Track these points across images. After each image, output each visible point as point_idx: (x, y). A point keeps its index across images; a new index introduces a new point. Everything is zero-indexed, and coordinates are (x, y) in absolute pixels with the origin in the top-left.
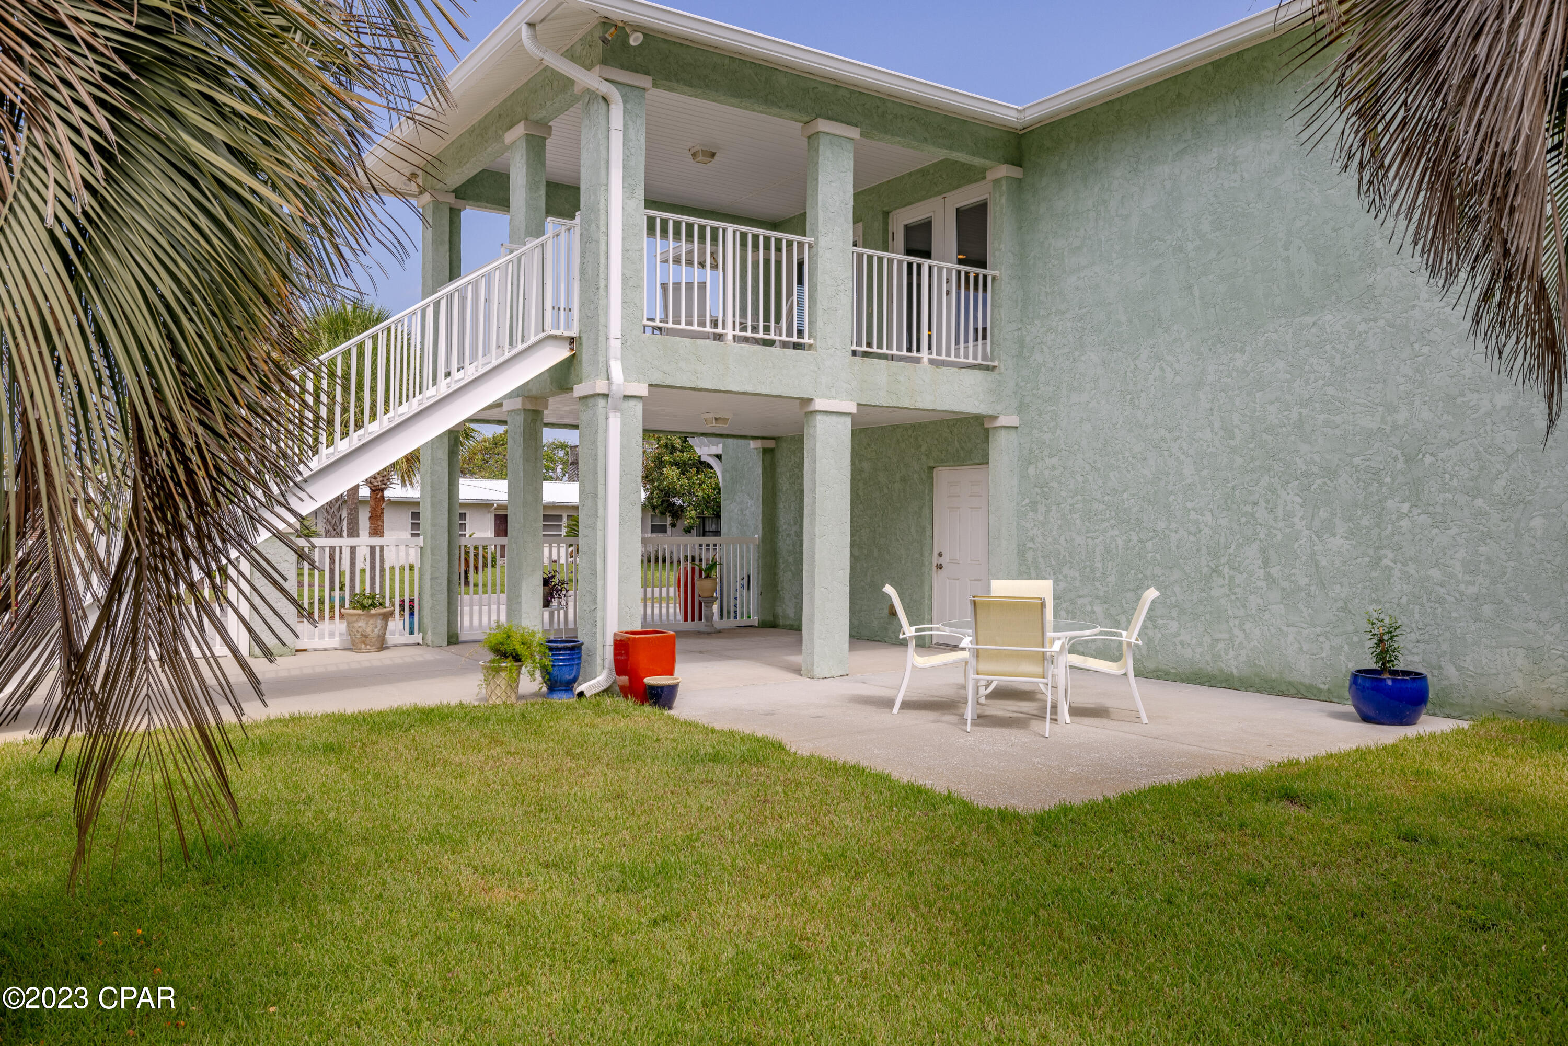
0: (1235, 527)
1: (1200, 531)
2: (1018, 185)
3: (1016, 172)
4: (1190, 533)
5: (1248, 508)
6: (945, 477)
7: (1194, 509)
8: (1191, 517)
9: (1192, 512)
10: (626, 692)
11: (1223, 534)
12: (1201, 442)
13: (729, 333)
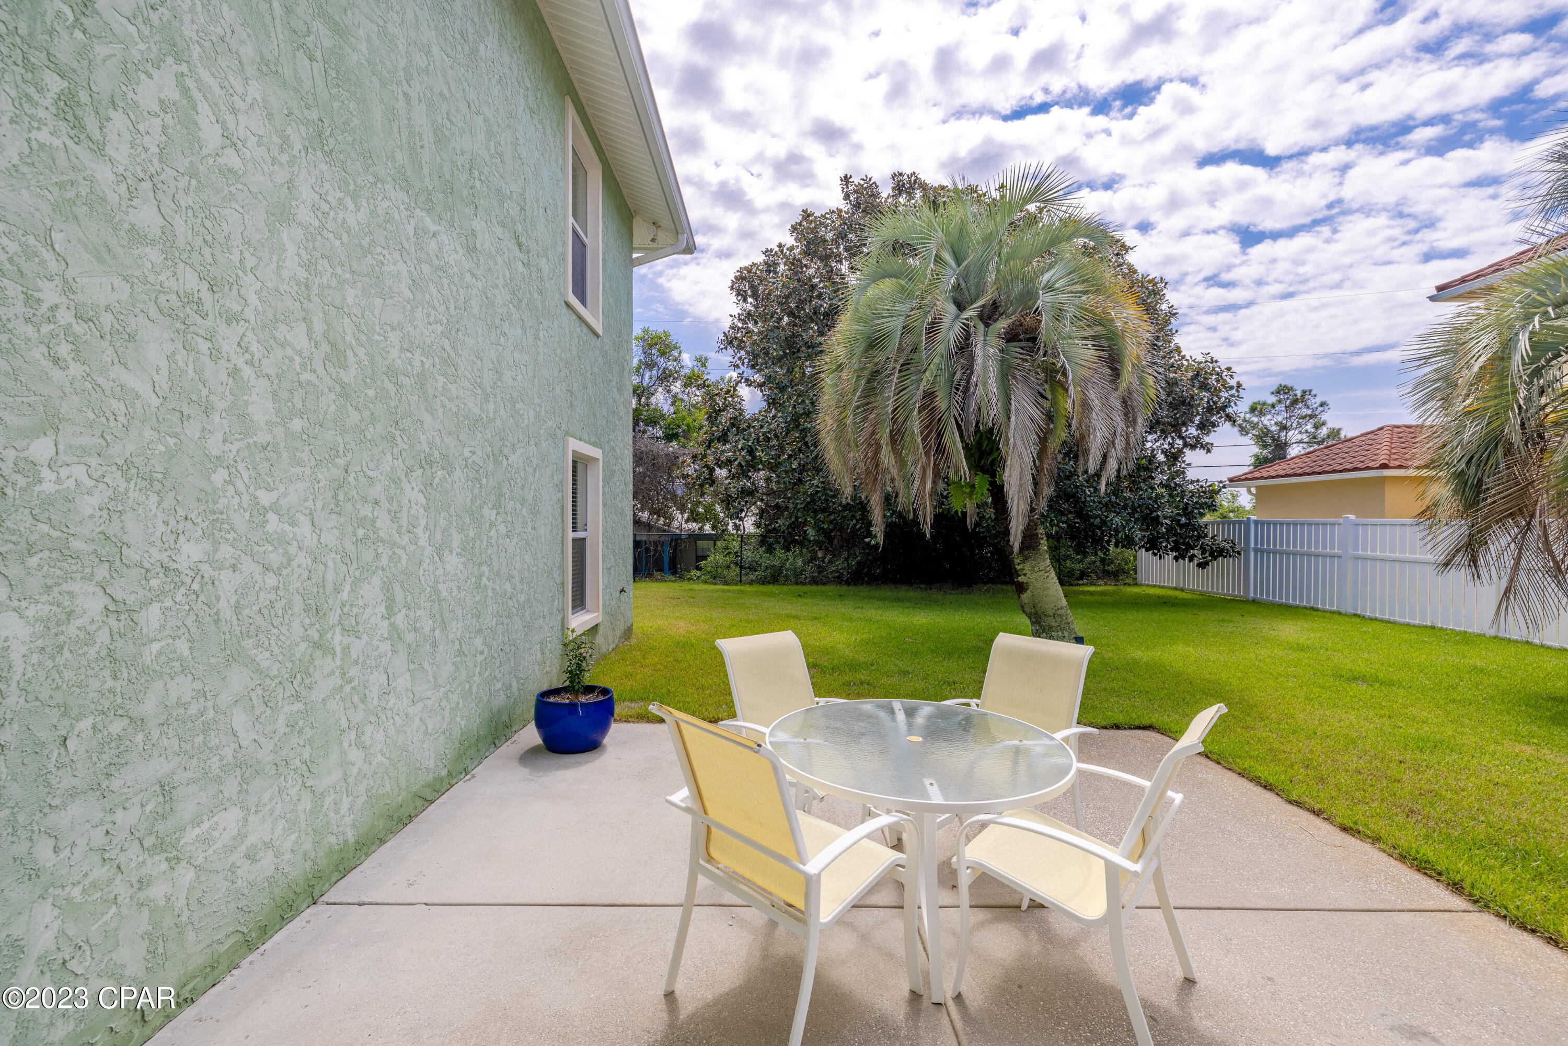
0: (350, 548)
1: (290, 561)
4: (267, 569)
5: (366, 511)
7: (275, 508)
8: (270, 528)
9: (271, 516)
11: (330, 564)
12: (289, 352)
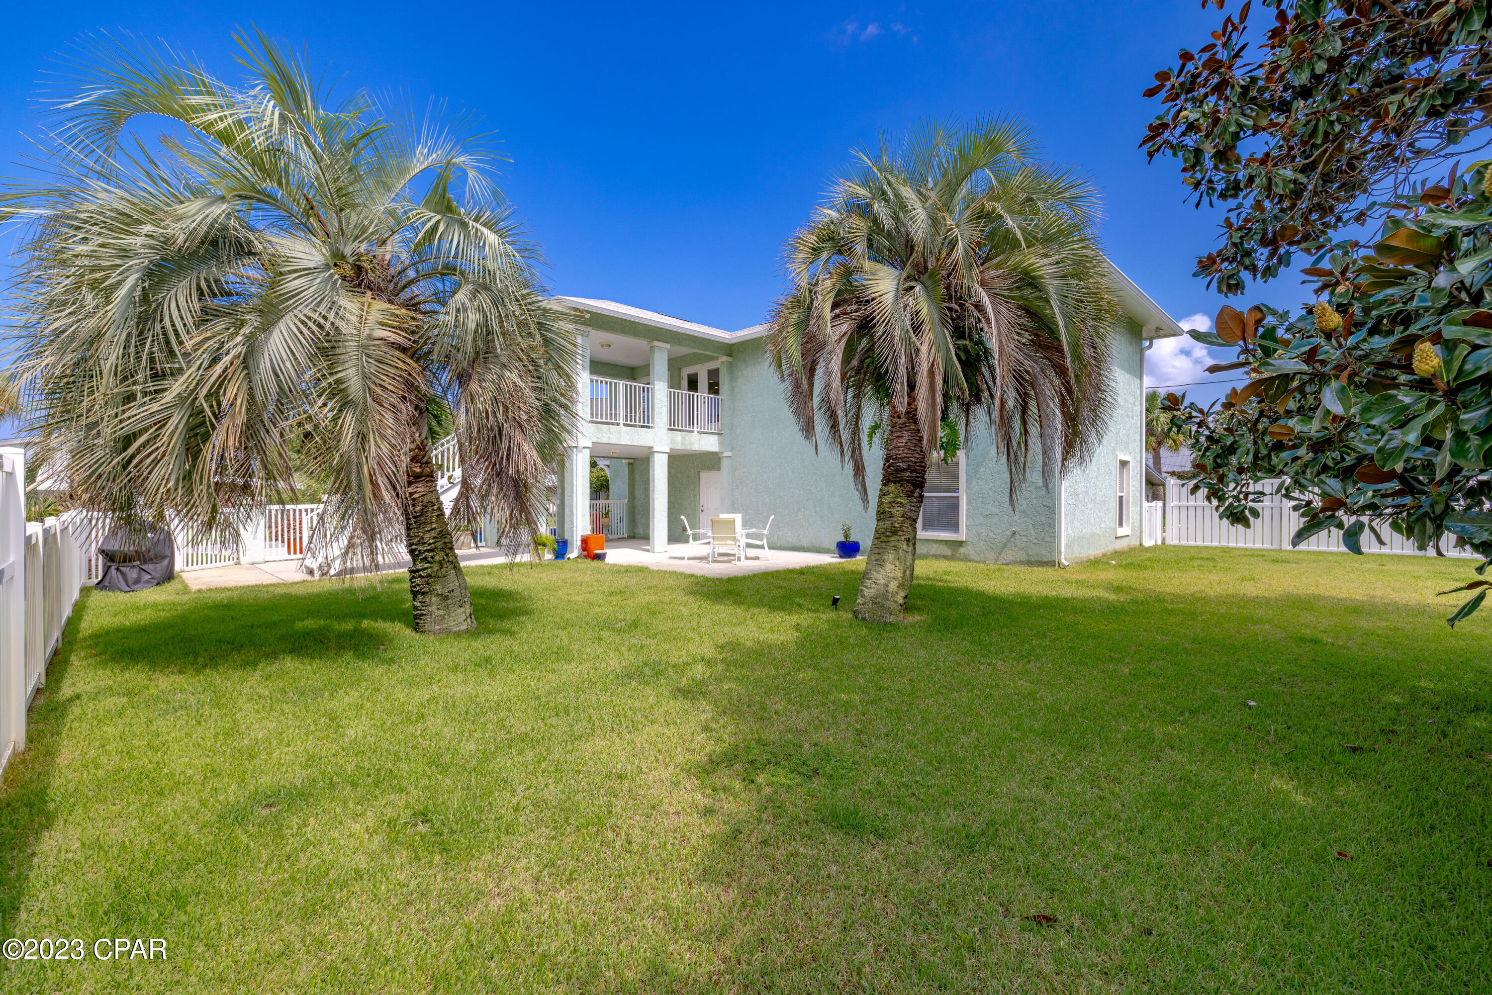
2: (730, 365)
3: (730, 359)
6: (704, 475)
10: (586, 557)
13: (621, 422)
